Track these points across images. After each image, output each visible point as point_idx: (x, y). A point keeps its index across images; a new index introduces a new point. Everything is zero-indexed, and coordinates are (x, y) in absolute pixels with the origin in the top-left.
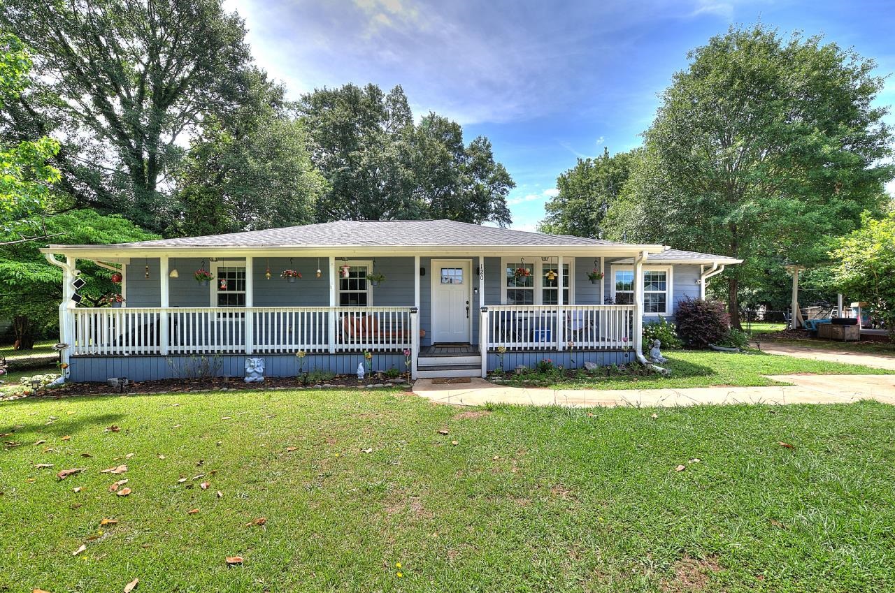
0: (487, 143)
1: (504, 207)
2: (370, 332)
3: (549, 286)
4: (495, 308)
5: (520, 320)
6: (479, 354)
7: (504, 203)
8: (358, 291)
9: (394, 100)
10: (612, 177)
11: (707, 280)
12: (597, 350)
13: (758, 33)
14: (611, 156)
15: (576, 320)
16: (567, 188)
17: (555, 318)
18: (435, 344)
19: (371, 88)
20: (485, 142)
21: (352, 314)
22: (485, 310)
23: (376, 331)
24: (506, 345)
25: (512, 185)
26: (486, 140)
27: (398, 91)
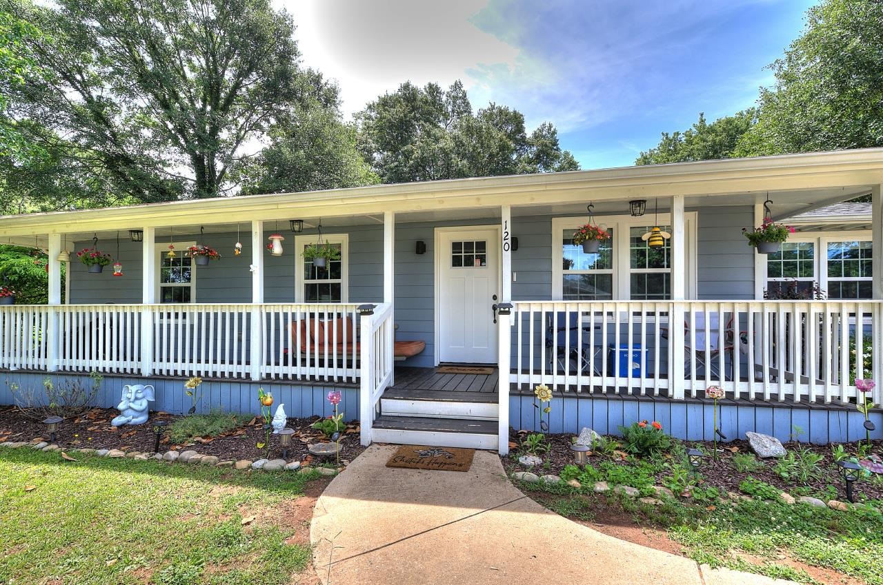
0: (552, 129)
2: (330, 344)
3: (643, 266)
4: (534, 307)
5: (586, 329)
8: (329, 281)
9: (453, 97)
10: (713, 147)
12: (774, 403)
15: (704, 331)
18: (442, 365)
19: (431, 86)
20: (549, 130)
22: (504, 310)
23: (340, 344)
26: (550, 127)
27: (457, 86)
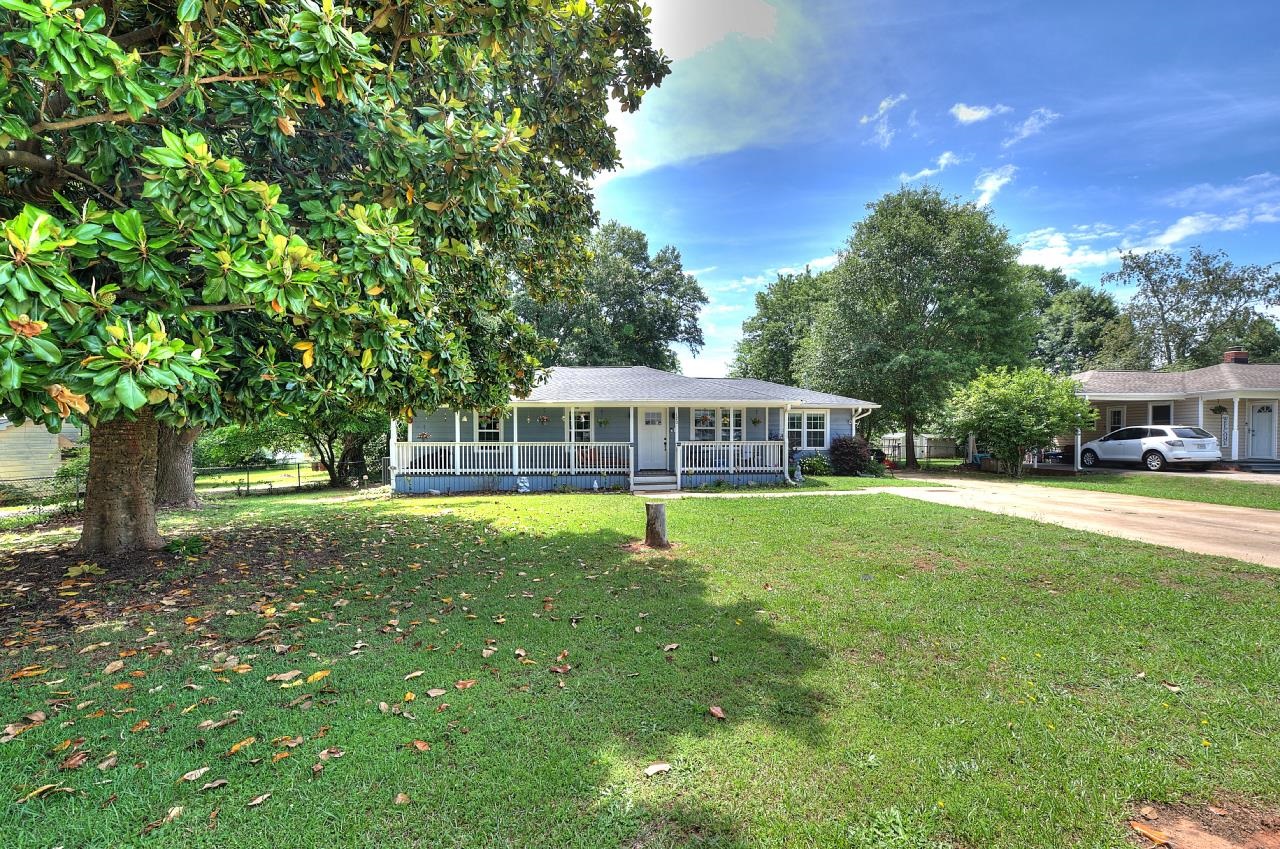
0: (676, 253)
1: (695, 327)
3: (727, 426)
4: (686, 444)
5: (704, 452)
6: (675, 475)
7: (696, 320)
8: (584, 430)
11: (857, 421)
12: (757, 473)
13: (925, 193)
14: (814, 275)
16: (766, 308)
17: (728, 451)
18: (645, 468)
20: (673, 252)
21: (582, 447)
22: (679, 445)
23: (603, 460)
24: (694, 469)
25: (704, 300)
26: (674, 250)
